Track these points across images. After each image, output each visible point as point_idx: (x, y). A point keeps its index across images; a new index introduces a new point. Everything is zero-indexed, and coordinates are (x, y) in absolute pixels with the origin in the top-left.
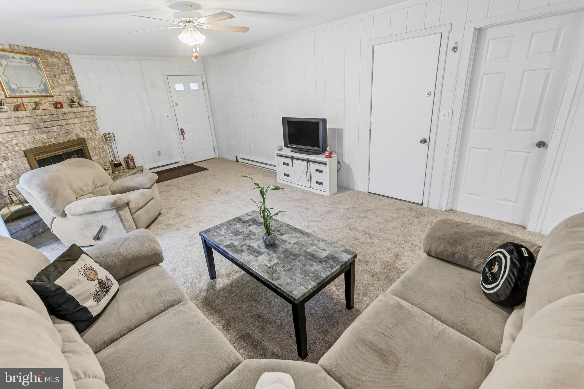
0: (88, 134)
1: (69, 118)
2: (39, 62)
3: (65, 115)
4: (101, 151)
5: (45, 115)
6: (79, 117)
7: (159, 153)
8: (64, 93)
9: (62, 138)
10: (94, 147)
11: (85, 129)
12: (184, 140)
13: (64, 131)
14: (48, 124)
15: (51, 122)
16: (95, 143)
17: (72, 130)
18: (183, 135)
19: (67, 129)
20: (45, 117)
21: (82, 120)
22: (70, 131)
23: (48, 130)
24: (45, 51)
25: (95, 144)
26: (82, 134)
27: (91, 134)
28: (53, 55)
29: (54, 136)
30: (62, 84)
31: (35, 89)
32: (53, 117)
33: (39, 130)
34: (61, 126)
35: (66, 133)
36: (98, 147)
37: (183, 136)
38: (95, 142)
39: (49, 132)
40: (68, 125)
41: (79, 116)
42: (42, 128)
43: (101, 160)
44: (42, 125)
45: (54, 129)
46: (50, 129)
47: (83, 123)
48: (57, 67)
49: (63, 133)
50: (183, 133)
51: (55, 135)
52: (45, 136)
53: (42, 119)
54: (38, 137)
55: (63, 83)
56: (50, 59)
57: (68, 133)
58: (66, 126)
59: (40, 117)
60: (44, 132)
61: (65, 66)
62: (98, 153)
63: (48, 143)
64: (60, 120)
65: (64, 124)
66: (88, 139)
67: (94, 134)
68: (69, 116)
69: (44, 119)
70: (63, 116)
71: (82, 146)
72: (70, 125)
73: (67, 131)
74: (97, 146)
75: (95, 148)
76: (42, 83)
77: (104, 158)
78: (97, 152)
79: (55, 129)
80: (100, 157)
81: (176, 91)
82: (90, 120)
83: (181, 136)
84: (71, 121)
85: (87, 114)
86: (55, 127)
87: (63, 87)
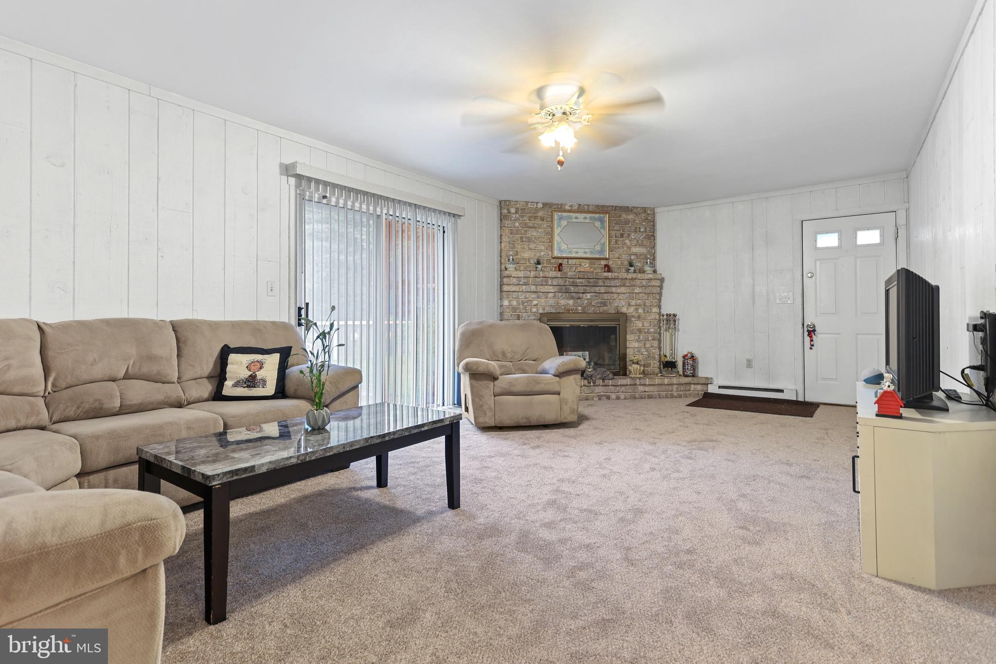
0: (637, 310)
1: (612, 285)
2: (605, 220)
3: (608, 281)
4: (650, 338)
5: (579, 278)
6: (628, 286)
7: (749, 363)
8: (627, 256)
9: (593, 309)
10: (640, 329)
11: (633, 303)
12: (811, 349)
13: (599, 300)
14: (581, 289)
15: (584, 287)
16: (643, 323)
17: (611, 302)
18: (811, 337)
19: (606, 298)
20: (578, 280)
21: (634, 290)
22: (610, 301)
23: (578, 296)
24: (621, 207)
25: (643, 326)
26: (626, 309)
27: (640, 311)
28: (631, 211)
29: (583, 304)
30: (629, 244)
31: (587, 250)
32: (589, 282)
33: (567, 294)
34: (598, 294)
35: (601, 303)
36: (646, 331)
37: (812, 341)
38: (645, 322)
39: (579, 298)
40: (608, 294)
41: (630, 284)
42: (571, 293)
43: (645, 350)
44: (572, 289)
45: (587, 296)
46: (581, 295)
47: (634, 294)
48: (630, 224)
49: (597, 302)
50: (811, 332)
51: (585, 303)
52: (571, 302)
53: (573, 282)
54: (563, 302)
55: (631, 244)
56: (624, 216)
57: (604, 304)
58: (605, 295)
59: (572, 280)
60: (572, 298)
61: (643, 223)
62: (644, 340)
63: (572, 311)
64: (599, 286)
65: (603, 292)
66: (633, 316)
67: (648, 311)
68: (613, 283)
69: (576, 282)
70: (604, 282)
71: (618, 323)
72: (612, 295)
73: (604, 301)
74: (646, 329)
75: (640, 331)
76: (600, 243)
77: (651, 348)
78: (641, 338)
79: (589, 296)
80: (645, 345)
81: (816, 248)
82: (647, 292)
83: (807, 339)
84: (614, 290)
85: (644, 283)
86: (590, 294)
87: (629, 248)
